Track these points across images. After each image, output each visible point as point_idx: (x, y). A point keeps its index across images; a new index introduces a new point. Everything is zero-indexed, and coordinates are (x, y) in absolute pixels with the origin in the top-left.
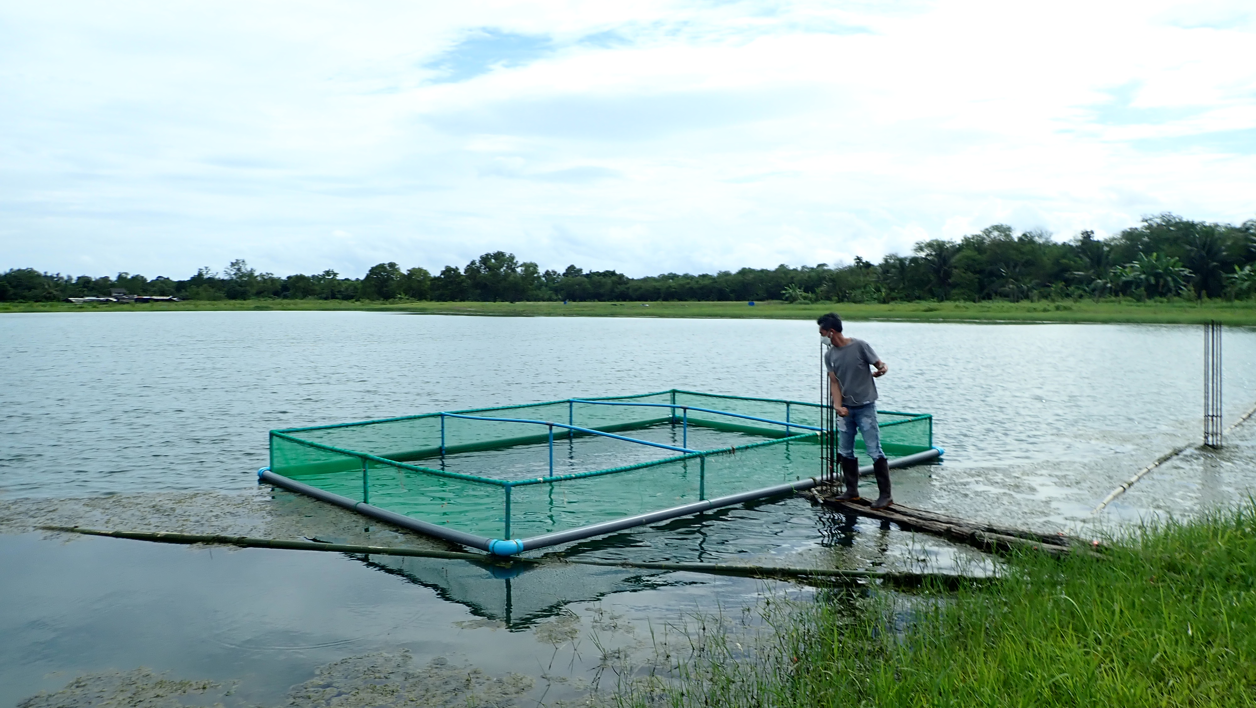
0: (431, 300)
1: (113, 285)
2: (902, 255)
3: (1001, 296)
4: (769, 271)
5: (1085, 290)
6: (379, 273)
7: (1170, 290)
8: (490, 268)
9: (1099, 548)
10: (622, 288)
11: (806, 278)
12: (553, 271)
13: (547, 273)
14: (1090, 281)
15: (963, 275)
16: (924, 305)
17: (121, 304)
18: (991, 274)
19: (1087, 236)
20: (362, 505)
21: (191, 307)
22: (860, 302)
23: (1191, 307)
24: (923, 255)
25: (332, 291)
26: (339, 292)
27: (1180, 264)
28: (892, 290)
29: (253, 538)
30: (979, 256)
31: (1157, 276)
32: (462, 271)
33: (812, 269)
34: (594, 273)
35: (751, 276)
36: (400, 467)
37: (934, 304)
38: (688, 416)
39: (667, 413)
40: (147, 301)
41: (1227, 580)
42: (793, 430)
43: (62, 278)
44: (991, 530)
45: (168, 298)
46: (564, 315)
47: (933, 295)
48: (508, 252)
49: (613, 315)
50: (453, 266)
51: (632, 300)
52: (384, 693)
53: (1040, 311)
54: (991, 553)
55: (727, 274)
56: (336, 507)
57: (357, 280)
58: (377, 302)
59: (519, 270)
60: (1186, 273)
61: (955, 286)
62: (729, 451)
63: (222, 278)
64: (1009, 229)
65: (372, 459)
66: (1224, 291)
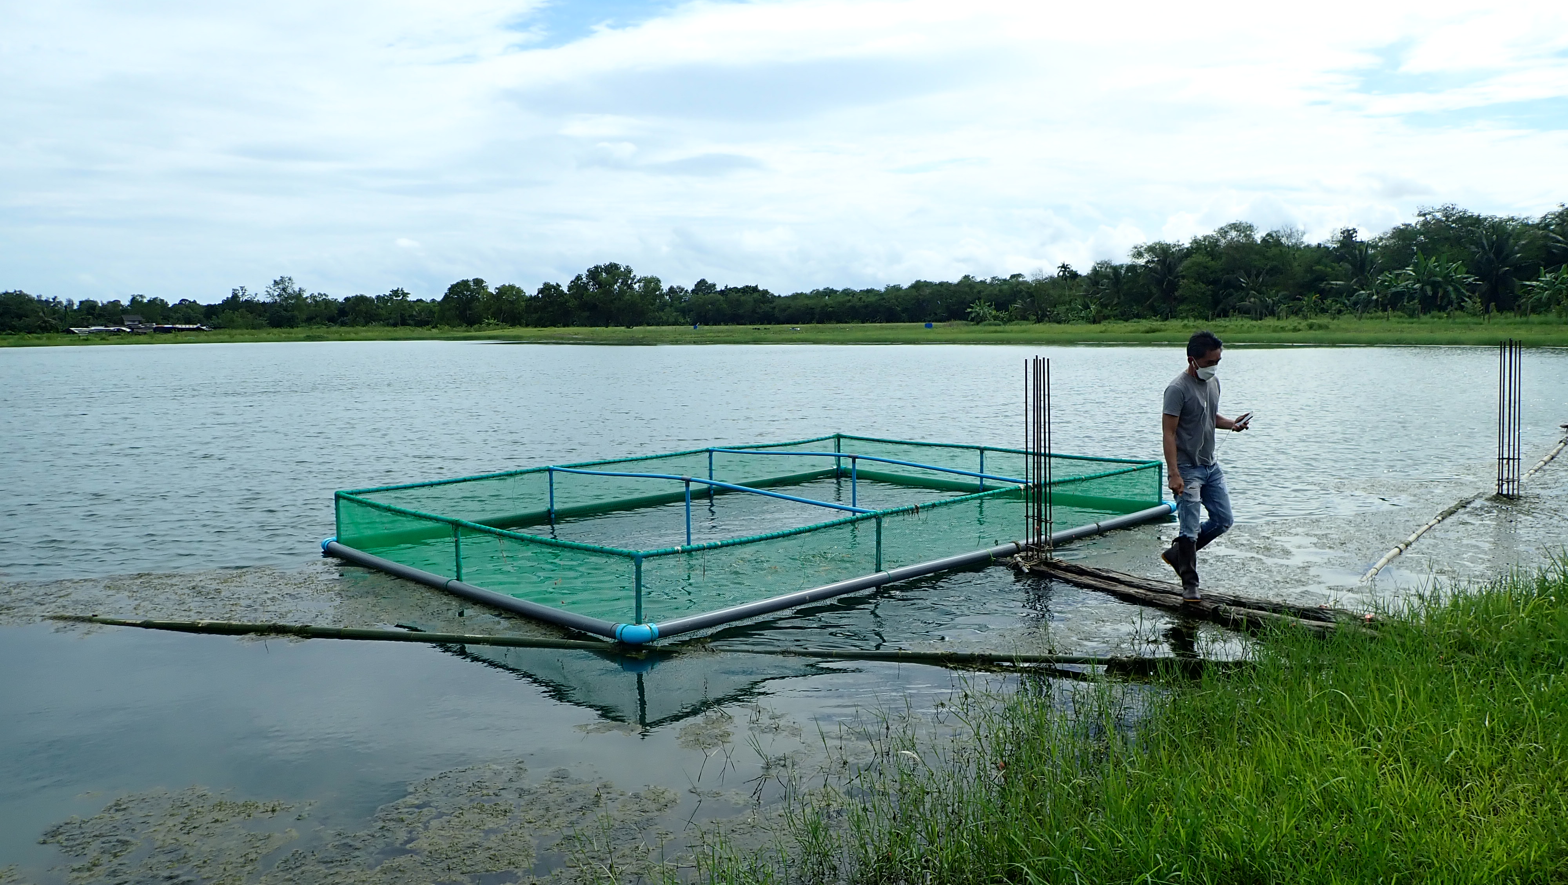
0: (527, 325)
1: (125, 311)
2: (1116, 262)
3: (1240, 312)
4: (950, 284)
5: (1344, 304)
6: (462, 292)
7: (1450, 303)
8: (600, 284)
9: (1372, 623)
10: (766, 308)
11: (996, 292)
12: (679, 287)
13: (671, 288)
14: (1352, 292)
15: (1193, 286)
16: (1145, 324)
17: (136, 335)
18: (1228, 285)
19: (1348, 235)
20: (455, 583)
21: (226, 337)
22: (1067, 321)
23: (1476, 324)
24: (1141, 262)
25: (402, 315)
26: (411, 316)
27: (1464, 270)
28: (1104, 306)
29: (319, 626)
30: (1213, 262)
31: (1435, 285)
32: (565, 289)
33: (1005, 280)
34: (730, 289)
35: (928, 291)
36: (501, 536)
37: (1156, 324)
38: (857, 467)
39: (829, 464)
40: (168, 330)
41: (1533, 660)
42: (987, 482)
43: (60, 303)
44: (1237, 602)
45: (195, 326)
46: (695, 343)
47: (1154, 312)
48: (623, 264)
49: (756, 342)
50: (553, 283)
51: (779, 322)
52: (494, 813)
53: (1289, 330)
54: (1238, 631)
55: (897, 289)
56: (421, 586)
57: (433, 301)
58: (459, 328)
59: (636, 286)
60: (1470, 280)
61: (1182, 300)
62: (912, 510)
63: (262, 301)
64: (1250, 228)
65: (465, 526)
66: (1517, 303)
